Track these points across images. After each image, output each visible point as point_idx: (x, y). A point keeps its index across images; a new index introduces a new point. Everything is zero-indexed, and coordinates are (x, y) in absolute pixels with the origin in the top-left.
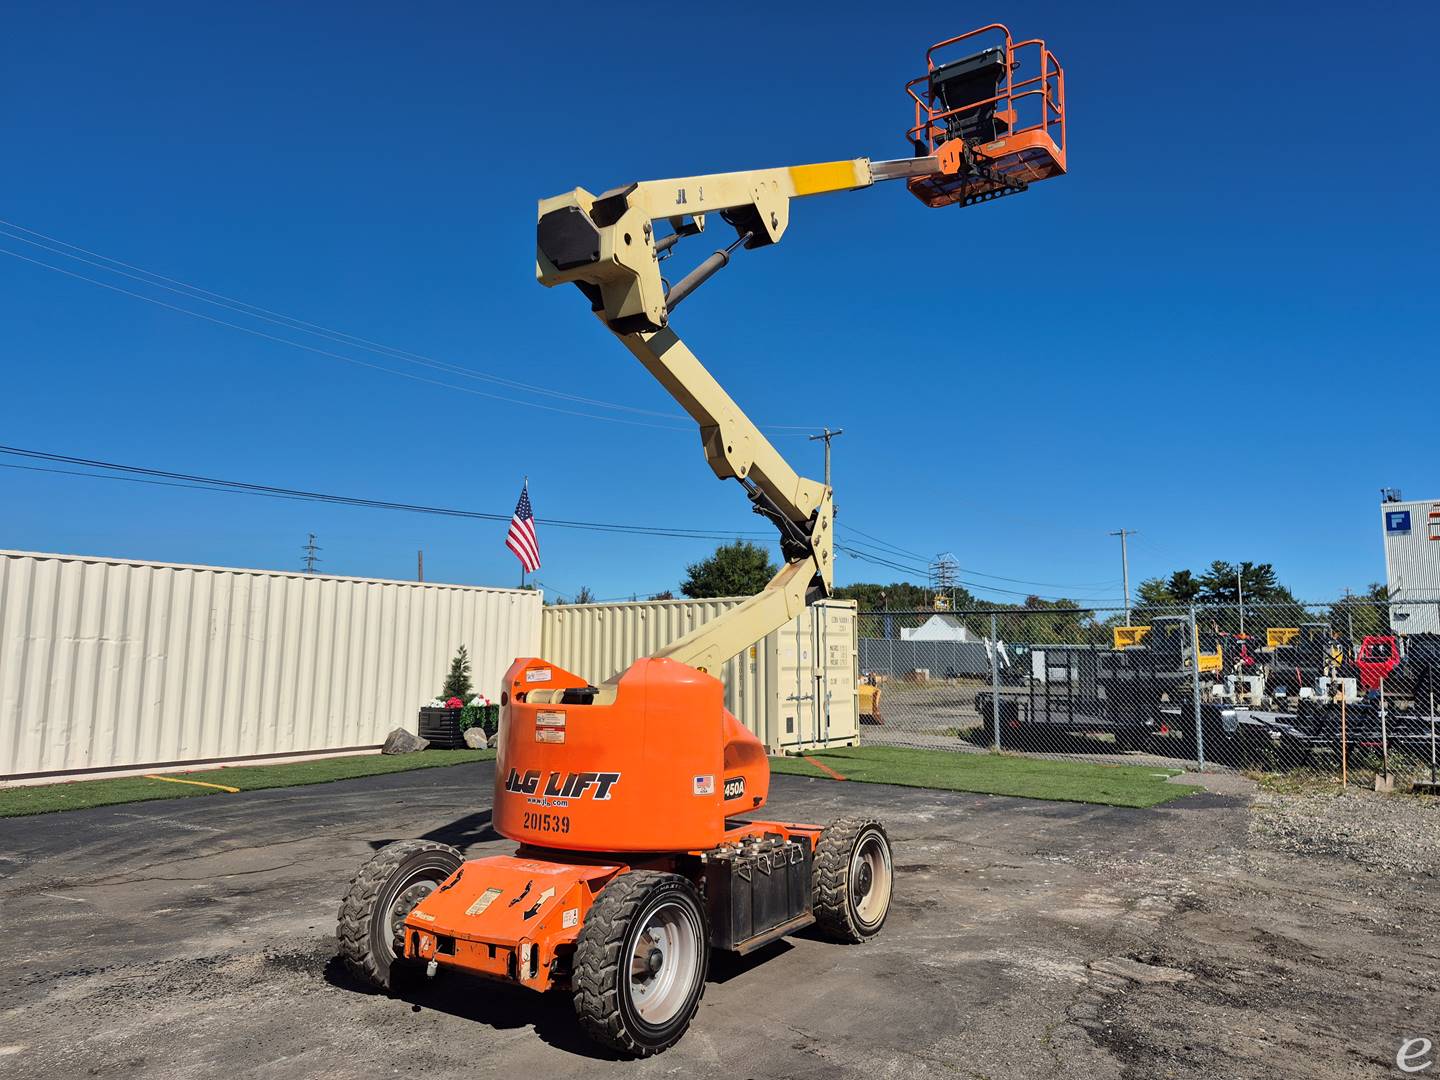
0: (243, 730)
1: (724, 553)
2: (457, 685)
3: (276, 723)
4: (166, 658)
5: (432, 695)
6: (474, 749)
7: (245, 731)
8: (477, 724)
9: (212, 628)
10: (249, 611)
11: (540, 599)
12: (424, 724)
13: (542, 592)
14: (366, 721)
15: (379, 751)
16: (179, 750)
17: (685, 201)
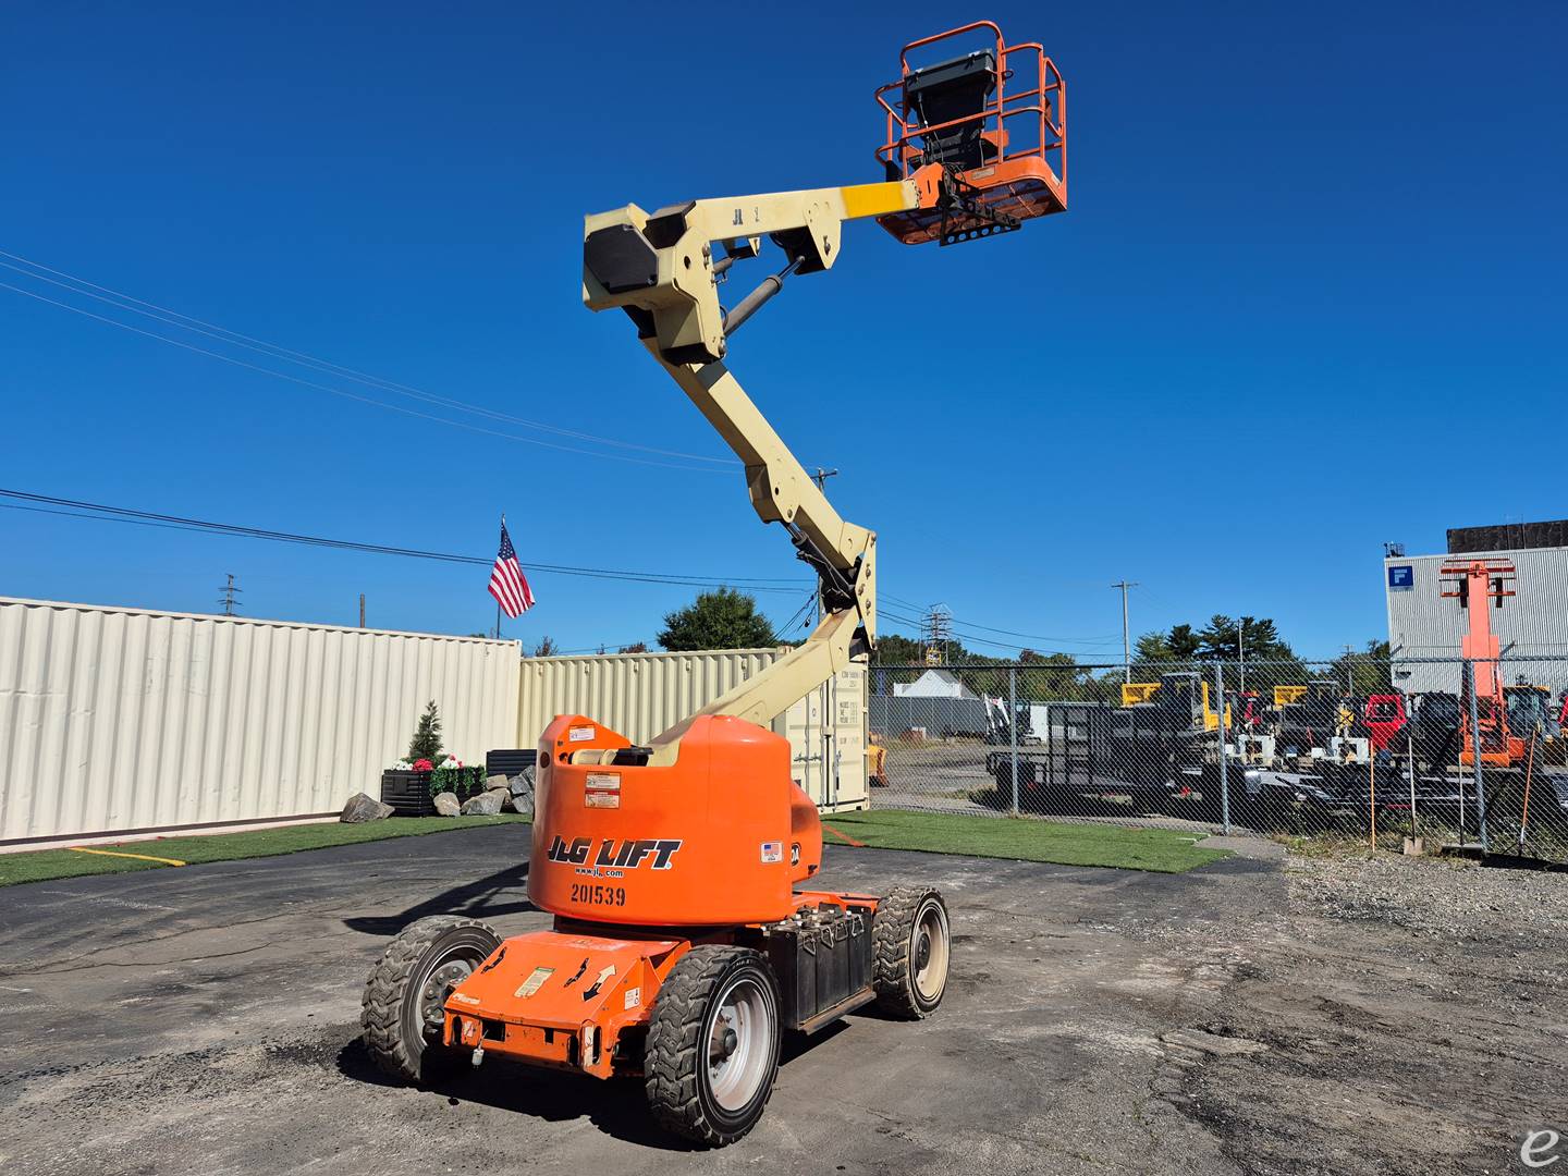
0: (182, 795)
1: (707, 602)
2: (426, 744)
3: (220, 788)
4: (93, 714)
5: (397, 756)
6: (445, 816)
7: (185, 797)
8: (449, 788)
9: (148, 679)
10: (190, 662)
11: (517, 650)
12: (387, 789)
13: (520, 642)
14: (322, 785)
15: (337, 819)
16: (108, 818)
17: (741, 223)
